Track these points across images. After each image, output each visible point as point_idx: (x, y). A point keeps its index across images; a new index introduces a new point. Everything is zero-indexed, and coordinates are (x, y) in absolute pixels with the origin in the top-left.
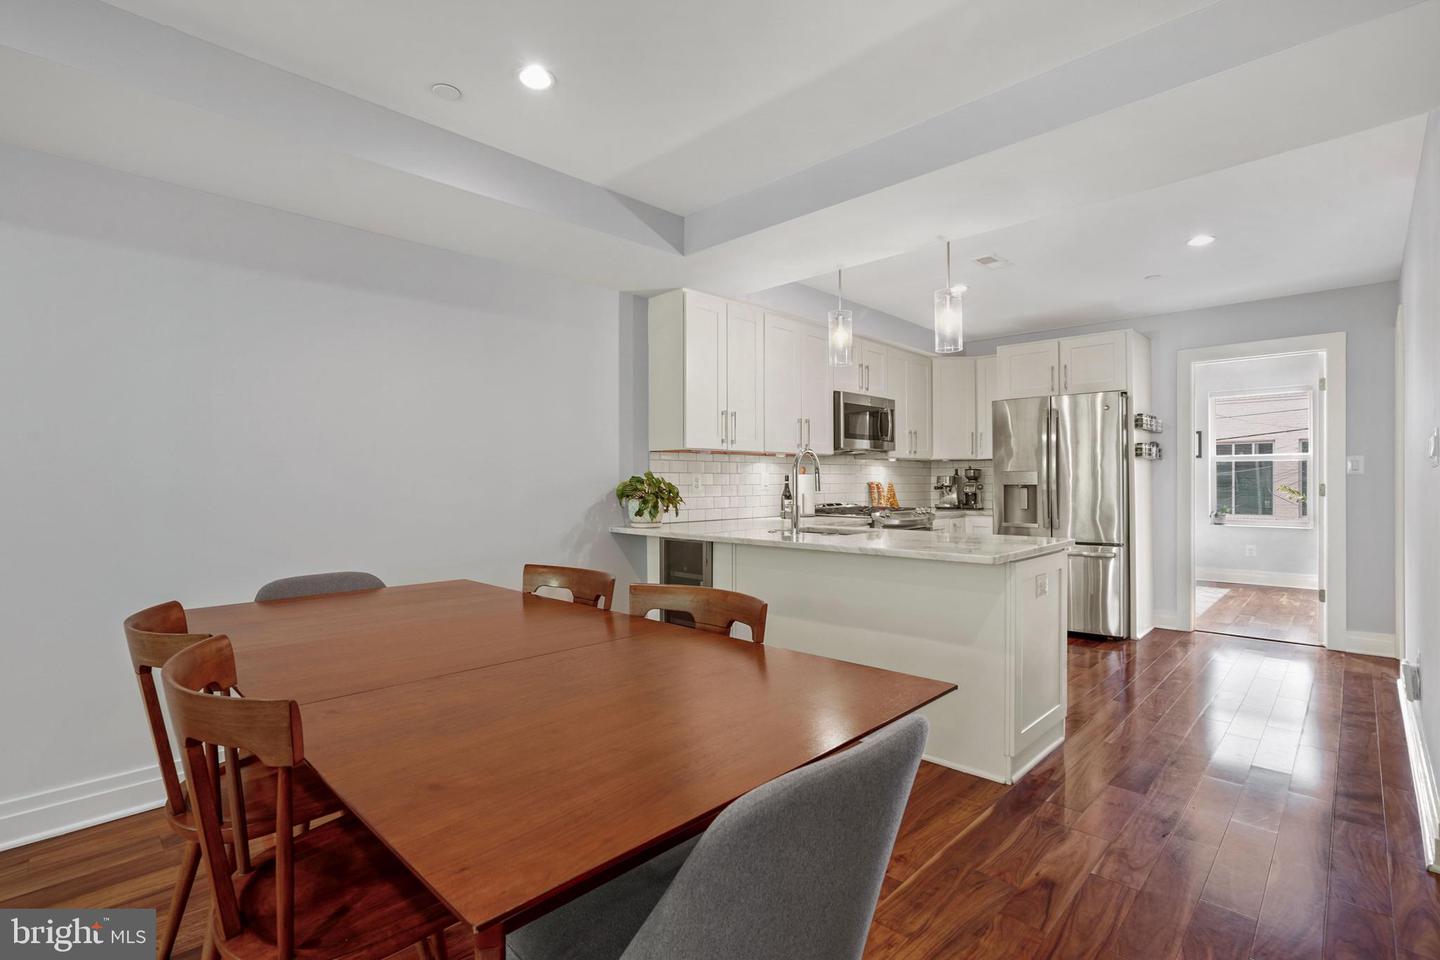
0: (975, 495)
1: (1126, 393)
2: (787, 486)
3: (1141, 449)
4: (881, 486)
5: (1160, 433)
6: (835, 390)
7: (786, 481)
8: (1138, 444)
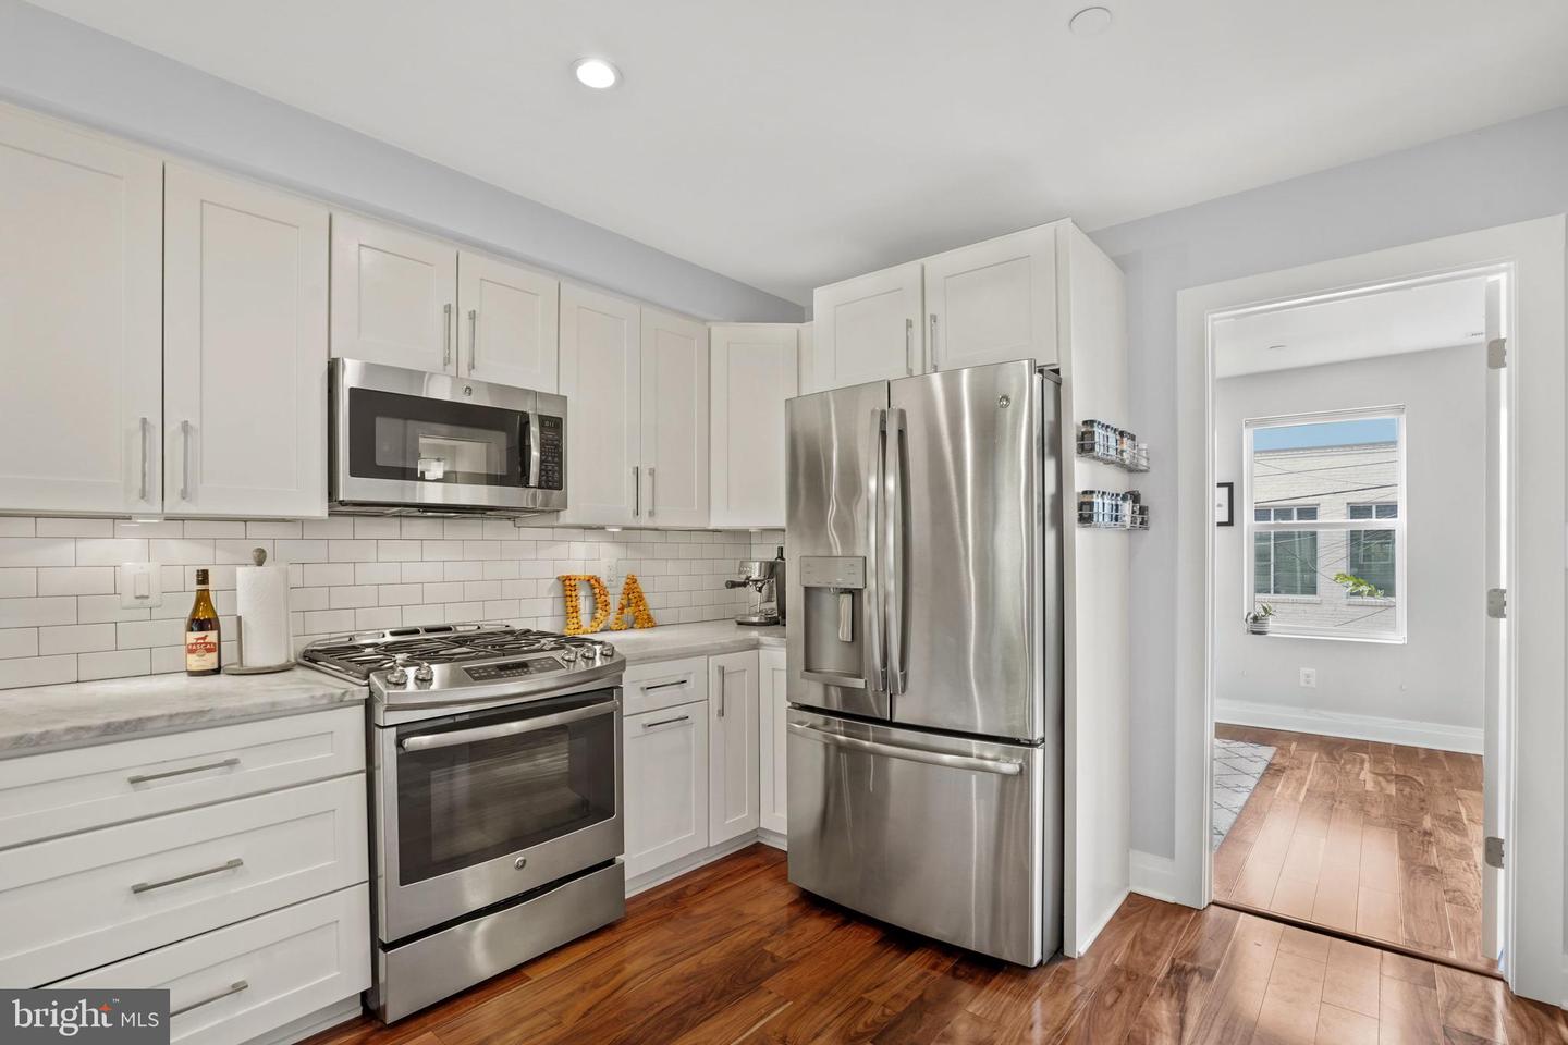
1: (1057, 371)
2: (203, 598)
3: (1091, 504)
4: (597, 581)
5: (1146, 471)
6: (333, 356)
7: (199, 582)
8: (1085, 493)
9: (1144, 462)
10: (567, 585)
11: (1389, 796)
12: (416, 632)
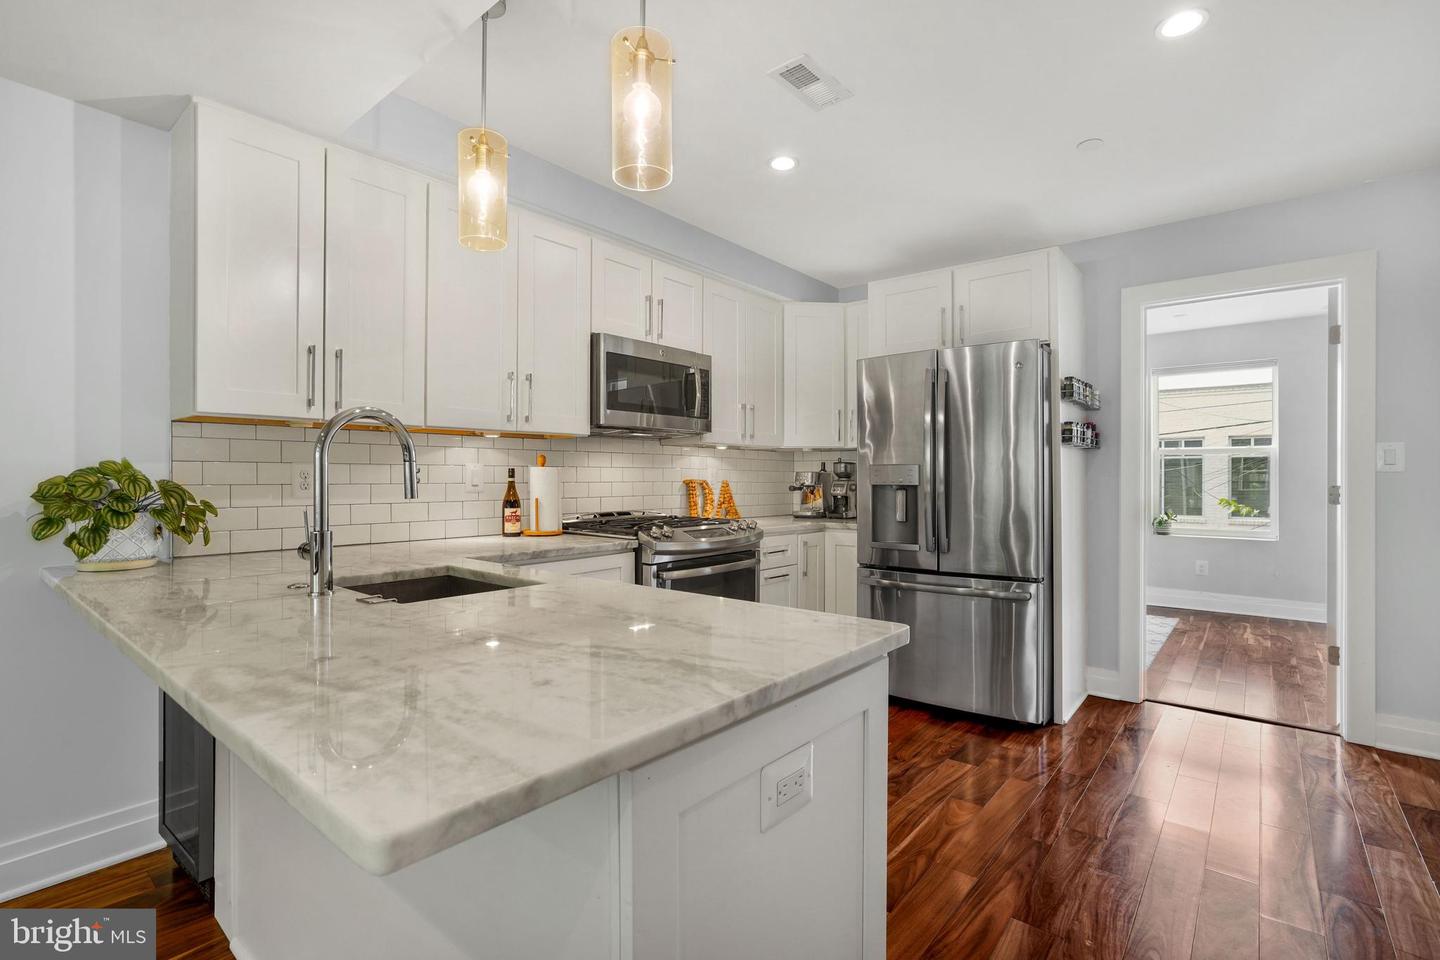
0: (846, 498)
1: (1048, 345)
2: (511, 486)
3: (1071, 431)
4: (707, 484)
5: (1098, 409)
6: (594, 331)
7: (510, 476)
8: (1066, 423)
9: (1097, 403)
10: (689, 485)
11: (1267, 648)
12: (611, 514)
